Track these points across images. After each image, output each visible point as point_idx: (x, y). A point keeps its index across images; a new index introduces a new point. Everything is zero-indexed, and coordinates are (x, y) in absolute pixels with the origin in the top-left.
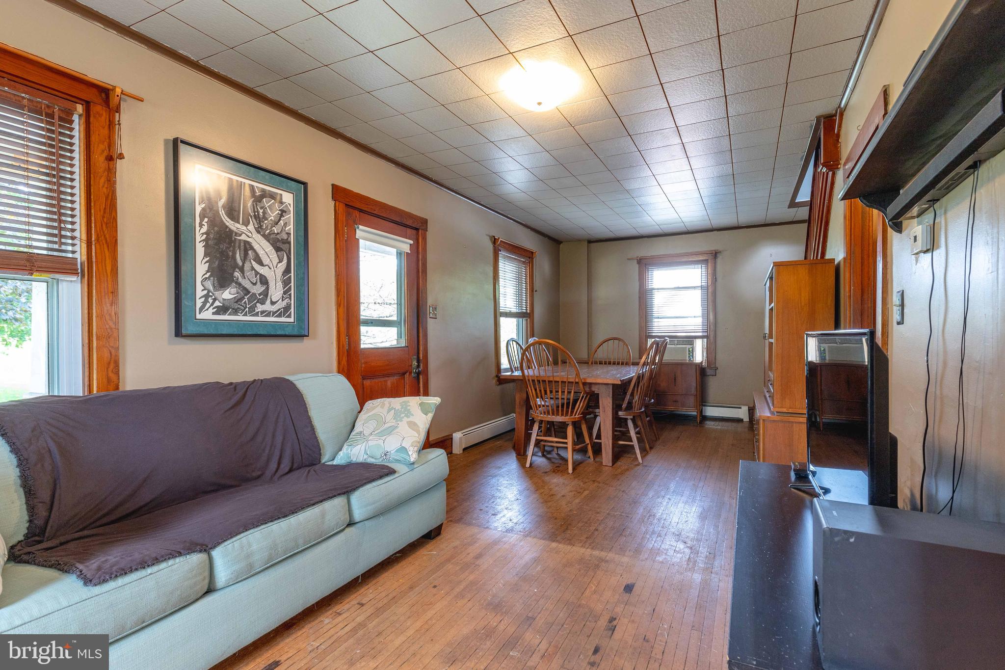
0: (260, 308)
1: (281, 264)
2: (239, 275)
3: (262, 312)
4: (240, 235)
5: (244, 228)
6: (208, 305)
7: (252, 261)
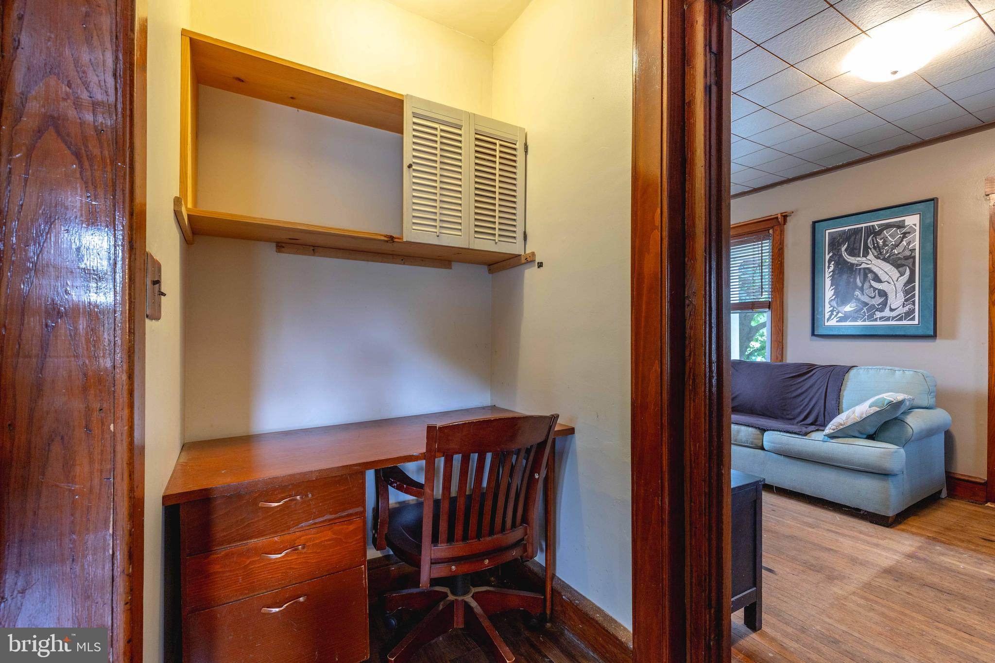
0: (878, 315)
1: (902, 277)
2: (858, 293)
3: (881, 318)
4: (860, 265)
5: (864, 259)
6: (833, 316)
7: (871, 281)
